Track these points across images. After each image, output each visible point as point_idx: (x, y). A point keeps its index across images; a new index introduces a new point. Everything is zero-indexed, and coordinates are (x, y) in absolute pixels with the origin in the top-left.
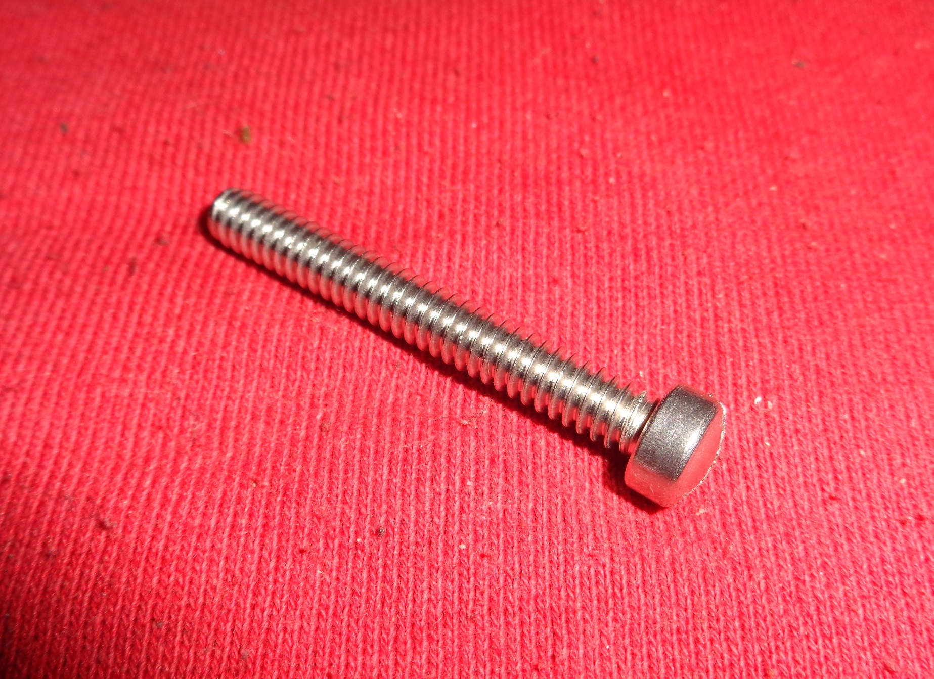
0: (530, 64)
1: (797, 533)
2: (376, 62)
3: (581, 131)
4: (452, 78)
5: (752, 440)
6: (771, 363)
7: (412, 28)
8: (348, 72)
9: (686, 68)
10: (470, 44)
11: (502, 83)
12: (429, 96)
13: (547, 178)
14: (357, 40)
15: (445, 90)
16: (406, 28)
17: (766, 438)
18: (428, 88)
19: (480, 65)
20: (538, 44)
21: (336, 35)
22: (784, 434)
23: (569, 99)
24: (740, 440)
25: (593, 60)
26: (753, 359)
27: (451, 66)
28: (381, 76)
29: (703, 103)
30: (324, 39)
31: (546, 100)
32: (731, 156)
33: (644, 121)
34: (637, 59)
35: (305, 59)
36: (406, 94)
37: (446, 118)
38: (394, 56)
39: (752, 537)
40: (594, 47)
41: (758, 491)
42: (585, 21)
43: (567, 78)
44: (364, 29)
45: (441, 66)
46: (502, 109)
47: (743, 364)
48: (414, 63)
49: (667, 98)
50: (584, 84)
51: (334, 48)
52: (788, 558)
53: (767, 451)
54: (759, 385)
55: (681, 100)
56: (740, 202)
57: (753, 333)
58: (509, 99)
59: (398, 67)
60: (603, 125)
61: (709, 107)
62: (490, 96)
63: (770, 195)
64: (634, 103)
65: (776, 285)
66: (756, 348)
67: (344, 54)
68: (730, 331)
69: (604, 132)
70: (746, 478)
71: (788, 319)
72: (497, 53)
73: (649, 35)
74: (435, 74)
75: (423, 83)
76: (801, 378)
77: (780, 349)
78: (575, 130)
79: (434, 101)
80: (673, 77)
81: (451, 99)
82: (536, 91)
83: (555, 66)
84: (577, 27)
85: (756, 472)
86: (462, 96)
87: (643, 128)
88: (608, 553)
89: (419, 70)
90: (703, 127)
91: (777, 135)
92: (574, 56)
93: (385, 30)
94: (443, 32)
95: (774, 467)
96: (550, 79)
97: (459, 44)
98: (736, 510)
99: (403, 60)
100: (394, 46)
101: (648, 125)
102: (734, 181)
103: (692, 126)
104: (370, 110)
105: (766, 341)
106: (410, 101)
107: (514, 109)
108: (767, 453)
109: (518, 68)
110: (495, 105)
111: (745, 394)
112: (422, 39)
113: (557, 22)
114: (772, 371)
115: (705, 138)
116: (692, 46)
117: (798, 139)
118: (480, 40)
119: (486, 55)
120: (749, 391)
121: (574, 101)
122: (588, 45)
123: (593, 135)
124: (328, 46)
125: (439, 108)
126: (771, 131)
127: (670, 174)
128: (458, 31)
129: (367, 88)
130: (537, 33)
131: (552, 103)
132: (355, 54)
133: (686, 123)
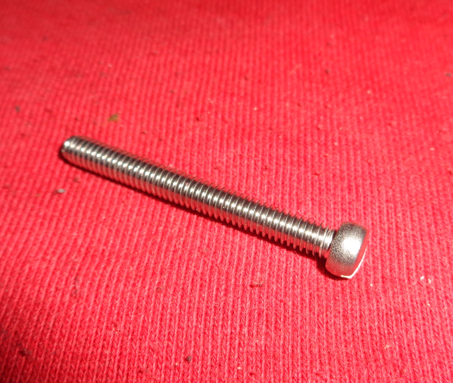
0: (289, 73)
1: (446, 362)
2: (199, 72)
3: (319, 114)
4: (243, 82)
5: (419, 302)
6: (430, 256)
7: (221, 51)
8: (183, 77)
9: (381, 76)
10: (254, 62)
11: (273, 85)
12: (229, 91)
13: (298, 141)
14: (189, 58)
15: (239, 89)
16: (218, 52)
17: (427, 302)
18: (229, 87)
19: (260, 74)
20: (294, 62)
21: (177, 56)
22: (438, 298)
23: (311, 95)
24: (412, 301)
25: (326, 72)
26: (419, 253)
27: (243, 75)
28: (202, 80)
29: (391, 98)
30: (170, 58)
31: (298, 95)
32: (406, 129)
33: (356, 108)
34: (352, 71)
35: (158, 70)
36: (216, 91)
37: (239, 104)
38: (210, 69)
39: (419, 363)
40: (327, 64)
41: (423, 334)
42: (322, 49)
43: (311, 82)
44: (193, 52)
45: (237, 75)
46: (272, 100)
47: (413, 256)
48: (222, 73)
49: (369, 95)
50: (320, 86)
51: (175, 63)
52: (440, 377)
53: (428, 309)
54: (423, 269)
55: (378, 96)
56: (412, 158)
57: (419, 237)
58: (276, 95)
59: (212, 75)
60: (332, 110)
61: (394, 100)
62: (265, 93)
63: (430, 153)
64: (350, 98)
65: (433, 208)
66: (421, 247)
67: (181, 67)
68: (405, 236)
69: (332, 114)
70: (415, 325)
71: (441, 230)
72: (270, 67)
73: (360, 57)
74: (234, 79)
75: (226, 84)
76: (448, 265)
77: (436, 247)
78: (315, 113)
79: (232, 95)
80: (373, 82)
81: (242, 94)
82: (292, 90)
83: (304, 75)
84: (317, 52)
85: (422, 322)
86: (249, 92)
87: (355, 113)
88: (328, 374)
89: (224, 77)
90: (391, 112)
91: (435, 116)
92: (316, 69)
93: (206, 52)
94: (239, 54)
95: (433, 319)
96: (301, 83)
97: (248, 61)
98: (408, 345)
99: (215, 71)
100: (210, 62)
101: (358, 111)
102: (409, 145)
103: (384, 111)
104: (195, 99)
105: (427, 243)
106: (219, 94)
107: (279, 100)
108: (428, 311)
109: (282, 76)
110: (268, 98)
111: (414, 274)
112: (227, 58)
113: (305, 49)
114: (431, 261)
115: (392, 119)
116: (385, 64)
117: (448, 119)
118: (260, 59)
119: (264, 68)
120: (417, 272)
121: (315, 96)
122: (324, 63)
123: (325, 116)
124: (172, 62)
125: (235, 99)
126: (432, 114)
127: (371, 140)
128: (248, 54)
129: (194, 86)
130: (294, 56)
131: (302, 97)
132: (187, 67)
133: (381, 110)
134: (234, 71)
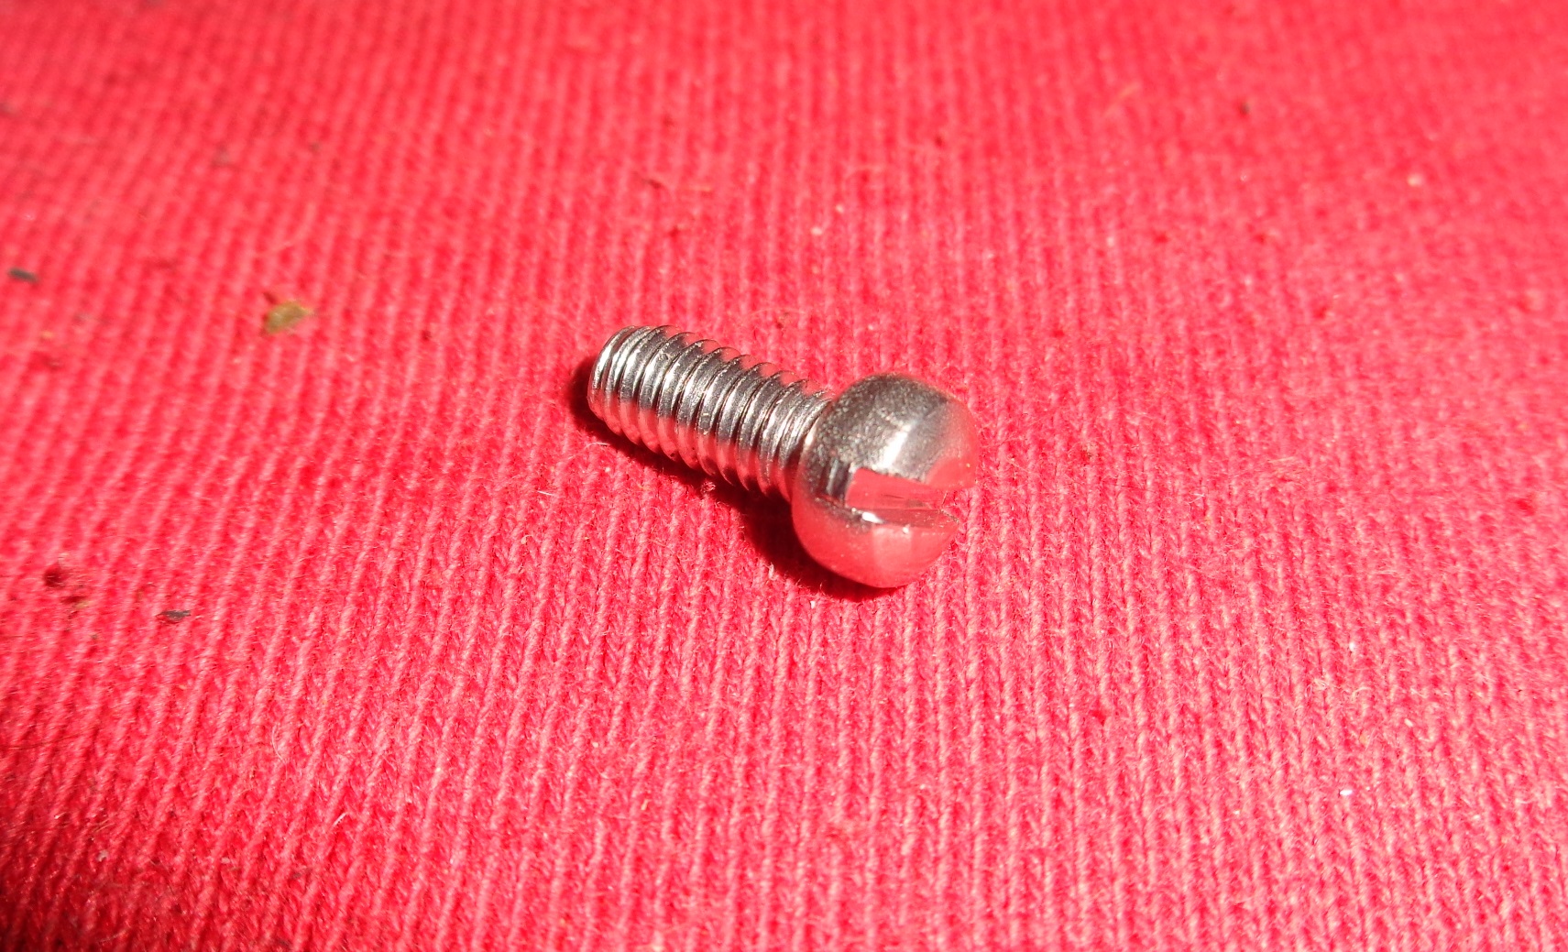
0: (1097, 119)
2: (756, 118)
3: (1232, 265)
4: (928, 150)
7: (830, 43)
8: (692, 139)
9: (1448, 123)
10: (960, 77)
11: (1043, 162)
12: (878, 188)
14: (711, 69)
15: (916, 175)
16: (816, 44)
19: (989, 123)
20: (1110, 77)
21: (662, 56)
23: (1195, 194)
25: (1242, 112)
27: (925, 125)
28: (767, 146)
29: (1499, 204)
30: (637, 67)
31: (1146, 199)
33: (1374, 240)
34: (1336, 106)
35: (596, 112)
36: (827, 185)
38: (795, 106)
40: (1235, 80)
42: (1209, 29)
43: (1186, 148)
44: (724, 43)
45: (902, 125)
46: (1047, 221)
48: (842, 119)
49: (1416, 190)
50: (1226, 160)
51: (659, 85)
55: (1447, 193)
58: (1062, 200)
59: (805, 125)
60: (1283, 251)
61: (1515, 211)
62: (1018, 192)
64: (1343, 202)
67: (682, 99)
69: (1285, 266)
72: (1023, 95)
73: (1354, 53)
74: (890, 141)
75: (864, 159)
78: (1220, 265)
79: (890, 200)
80: (1424, 144)
81: (930, 194)
82: (1120, 179)
83: (1155, 121)
84: (1190, 39)
86: (955, 189)
87: (1372, 257)
89: (854, 134)
90: (1510, 254)
92: (1195, 100)
93: (771, 46)
94: (900, 51)
96: (1149, 151)
97: (937, 78)
99: (816, 112)
100: (794, 81)
101: (1384, 250)
103: (1483, 249)
104: (747, 218)
106: (838, 198)
107: (1075, 221)
109: (1073, 127)
110: (1033, 213)
112: (855, 66)
113: (1146, 29)
115: (1521, 281)
116: (1453, 79)
119: (999, 100)
121: (1209, 199)
122: (1221, 77)
123: (1260, 274)
124: (646, 81)
125: (904, 215)
127: (1452, 361)
128: (932, 50)
129: (739, 171)
130: (1106, 53)
131: (1161, 206)
132: (708, 100)
133: (1469, 247)
134: (890, 113)
